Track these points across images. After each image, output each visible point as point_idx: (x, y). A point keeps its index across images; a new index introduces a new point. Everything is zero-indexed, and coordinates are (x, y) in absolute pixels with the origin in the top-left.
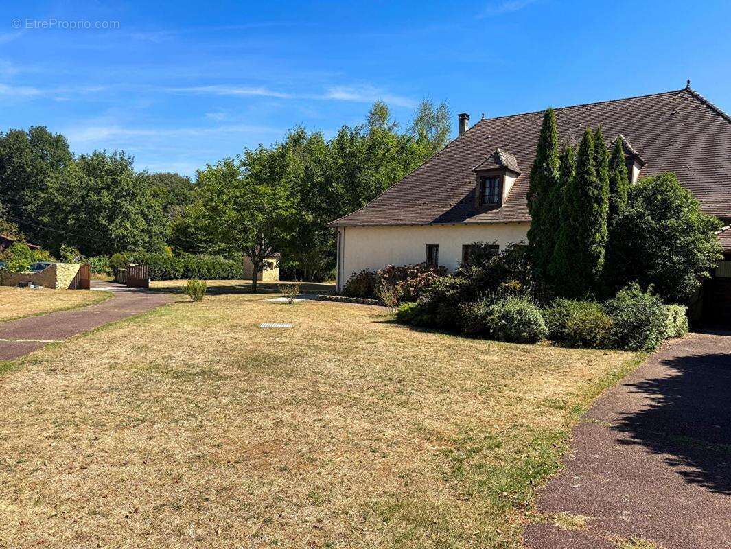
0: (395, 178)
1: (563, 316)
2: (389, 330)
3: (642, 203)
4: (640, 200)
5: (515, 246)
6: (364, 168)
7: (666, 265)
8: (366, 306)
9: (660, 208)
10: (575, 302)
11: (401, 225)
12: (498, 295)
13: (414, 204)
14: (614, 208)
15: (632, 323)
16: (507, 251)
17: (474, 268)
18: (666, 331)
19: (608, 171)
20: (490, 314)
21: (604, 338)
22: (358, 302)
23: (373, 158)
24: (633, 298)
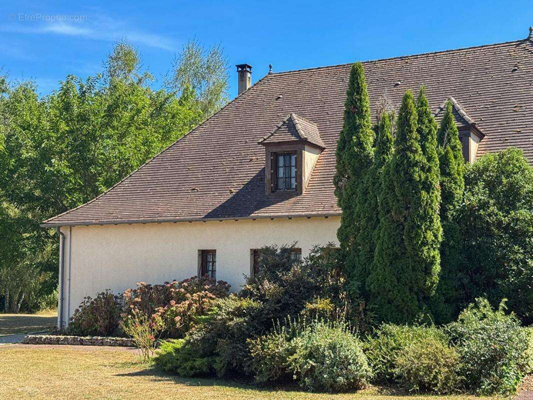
0: (148, 152)
1: (392, 350)
2: (143, 386)
3: (484, 188)
4: (481, 184)
5: (322, 249)
6: (102, 137)
7: (520, 272)
8: (107, 348)
9: (506, 195)
10: (406, 328)
11: (159, 222)
12: (302, 322)
13: (178, 191)
14: (447, 196)
15: (483, 355)
16: (312, 258)
17: (267, 284)
18: (527, 364)
19: (437, 147)
20: (292, 352)
21: (447, 378)
22: (93, 343)
23: (115, 123)
24: (481, 319)
